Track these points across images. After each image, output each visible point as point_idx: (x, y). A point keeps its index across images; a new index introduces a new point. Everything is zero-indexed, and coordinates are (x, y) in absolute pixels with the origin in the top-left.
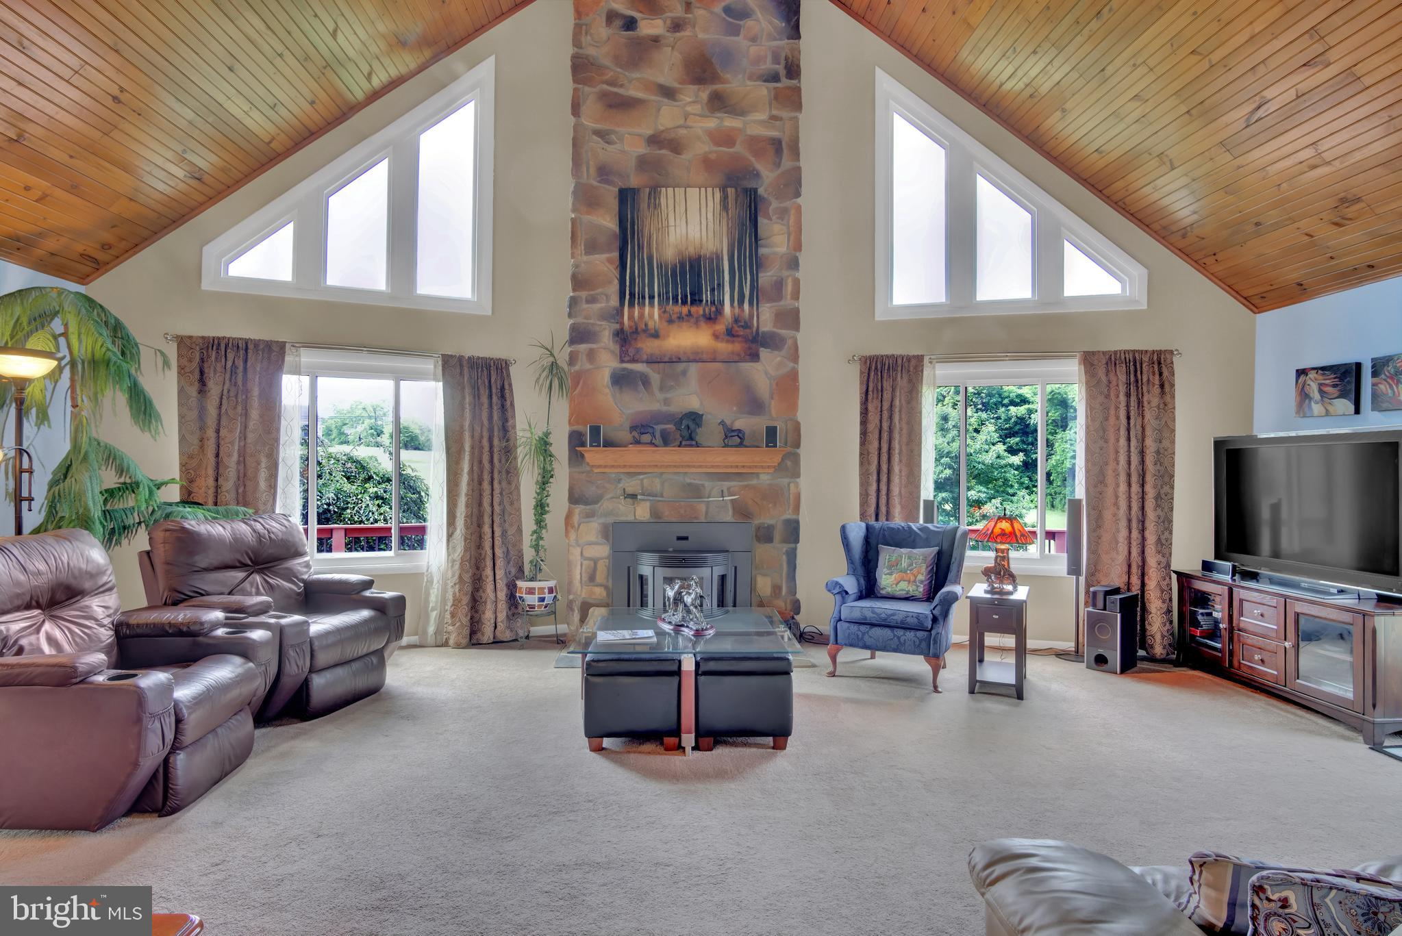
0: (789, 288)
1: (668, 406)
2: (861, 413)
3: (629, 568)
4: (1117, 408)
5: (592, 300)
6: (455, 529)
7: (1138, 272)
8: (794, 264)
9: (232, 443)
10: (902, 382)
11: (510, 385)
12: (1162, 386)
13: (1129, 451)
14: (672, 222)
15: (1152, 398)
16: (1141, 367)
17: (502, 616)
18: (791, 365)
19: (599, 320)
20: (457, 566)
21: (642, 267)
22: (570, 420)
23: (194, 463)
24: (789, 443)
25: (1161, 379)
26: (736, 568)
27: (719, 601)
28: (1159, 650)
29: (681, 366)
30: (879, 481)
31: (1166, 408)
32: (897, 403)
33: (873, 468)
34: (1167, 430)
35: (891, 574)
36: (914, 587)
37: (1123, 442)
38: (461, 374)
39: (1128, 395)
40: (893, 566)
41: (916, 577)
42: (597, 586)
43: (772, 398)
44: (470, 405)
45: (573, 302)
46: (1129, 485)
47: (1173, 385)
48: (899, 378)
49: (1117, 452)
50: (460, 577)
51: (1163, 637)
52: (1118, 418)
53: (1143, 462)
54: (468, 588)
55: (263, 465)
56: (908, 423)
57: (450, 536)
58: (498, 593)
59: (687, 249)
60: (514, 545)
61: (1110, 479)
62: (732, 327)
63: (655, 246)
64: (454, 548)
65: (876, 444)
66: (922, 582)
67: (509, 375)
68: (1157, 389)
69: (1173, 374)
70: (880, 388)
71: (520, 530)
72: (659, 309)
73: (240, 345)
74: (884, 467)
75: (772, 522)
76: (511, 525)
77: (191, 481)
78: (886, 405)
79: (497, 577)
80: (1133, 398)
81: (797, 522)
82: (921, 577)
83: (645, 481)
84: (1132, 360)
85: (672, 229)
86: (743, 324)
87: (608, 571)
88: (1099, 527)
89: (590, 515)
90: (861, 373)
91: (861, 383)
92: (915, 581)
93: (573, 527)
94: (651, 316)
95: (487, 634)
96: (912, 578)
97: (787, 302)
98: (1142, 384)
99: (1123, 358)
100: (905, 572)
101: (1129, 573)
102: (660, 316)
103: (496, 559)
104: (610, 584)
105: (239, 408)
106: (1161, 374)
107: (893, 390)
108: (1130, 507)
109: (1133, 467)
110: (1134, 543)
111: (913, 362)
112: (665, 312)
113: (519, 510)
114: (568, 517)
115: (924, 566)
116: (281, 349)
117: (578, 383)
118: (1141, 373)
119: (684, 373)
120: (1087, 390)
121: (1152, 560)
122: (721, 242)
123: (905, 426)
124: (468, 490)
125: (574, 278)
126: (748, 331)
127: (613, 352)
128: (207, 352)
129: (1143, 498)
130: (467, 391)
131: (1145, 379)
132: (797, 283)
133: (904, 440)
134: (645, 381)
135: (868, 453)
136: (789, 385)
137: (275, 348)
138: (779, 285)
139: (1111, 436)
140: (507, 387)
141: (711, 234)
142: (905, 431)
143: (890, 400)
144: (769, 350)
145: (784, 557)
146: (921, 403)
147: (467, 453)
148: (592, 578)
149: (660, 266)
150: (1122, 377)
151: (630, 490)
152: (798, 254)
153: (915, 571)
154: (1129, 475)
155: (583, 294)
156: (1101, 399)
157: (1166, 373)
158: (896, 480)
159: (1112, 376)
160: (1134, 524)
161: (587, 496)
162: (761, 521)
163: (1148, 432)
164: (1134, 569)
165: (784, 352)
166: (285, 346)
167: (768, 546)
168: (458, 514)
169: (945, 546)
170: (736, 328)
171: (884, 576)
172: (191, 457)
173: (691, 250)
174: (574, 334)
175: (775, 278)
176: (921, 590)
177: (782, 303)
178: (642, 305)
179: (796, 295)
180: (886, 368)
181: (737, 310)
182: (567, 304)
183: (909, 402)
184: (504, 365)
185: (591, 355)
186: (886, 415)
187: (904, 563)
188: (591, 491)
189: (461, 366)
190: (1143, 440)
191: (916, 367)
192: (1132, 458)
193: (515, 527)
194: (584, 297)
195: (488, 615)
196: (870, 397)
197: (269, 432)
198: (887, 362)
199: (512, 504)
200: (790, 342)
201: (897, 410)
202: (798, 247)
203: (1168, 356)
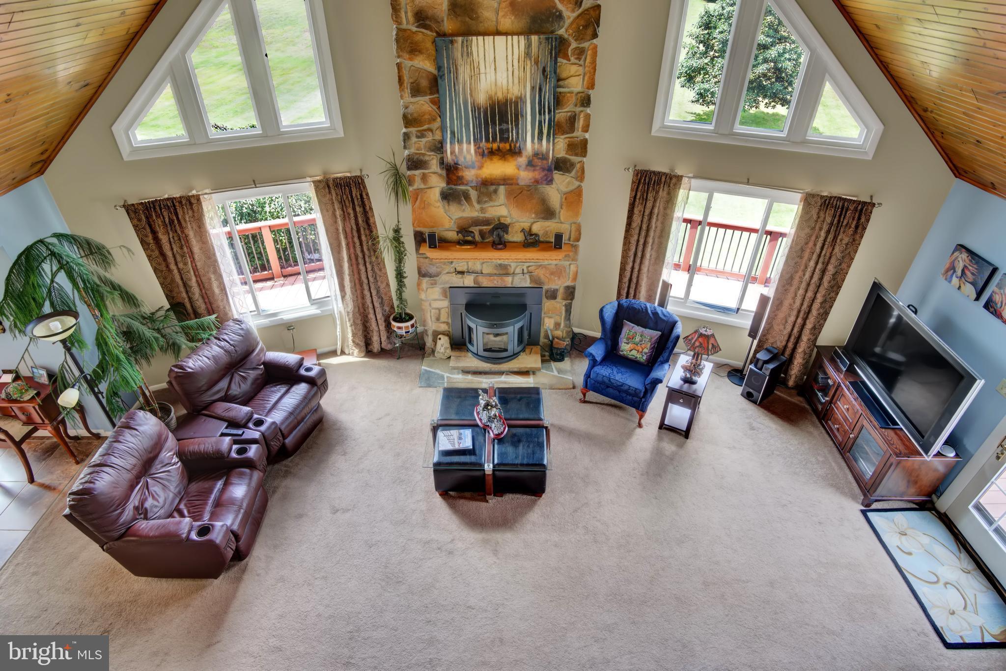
0: (580, 123)
1: (484, 213)
2: (629, 211)
3: (461, 313)
4: (817, 237)
5: (421, 135)
6: (346, 294)
7: (877, 127)
8: (586, 101)
9: (188, 272)
10: (663, 194)
11: (367, 195)
12: (857, 227)
13: (814, 270)
14: (482, 70)
15: (844, 238)
16: (846, 213)
17: (384, 338)
18: (577, 183)
19: (428, 151)
20: (351, 315)
21: (459, 111)
22: (413, 224)
23: (169, 280)
24: (571, 239)
25: (858, 223)
26: (531, 314)
27: (518, 340)
28: (791, 383)
29: (492, 188)
30: (634, 262)
31: (854, 243)
32: (656, 211)
33: (631, 253)
34: (848, 257)
35: (628, 343)
36: (641, 356)
37: (812, 264)
38: (330, 192)
39: (828, 232)
40: (630, 339)
41: (643, 349)
42: (441, 323)
43: (562, 208)
44: (340, 216)
45: (406, 137)
46: (806, 291)
47: (864, 229)
48: (661, 190)
49: (806, 267)
50: (354, 322)
51: (796, 377)
52: (815, 245)
53: (821, 279)
54: (360, 327)
55: (213, 279)
56: (663, 223)
57: (343, 297)
58: (380, 327)
59: (496, 94)
60: (386, 294)
61: (796, 282)
62: (533, 159)
63: (469, 92)
64: (347, 305)
65: (636, 237)
66: (646, 353)
67: (365, 187)
68: (851, 231)
69: (868, 220)
70: (645, 197)
71: (388, 285)
72: (475, 146)
73: (169, 205)
74: (639, 254)
75: (557, 287)
76: (382, 282)
77: (171, 291)
78: (647, 212)
79: (378, 318)
80: (831, 237)
81: (574, 288)
82: (646, 350)
83: (469, 263)
84: (840, 207)
85: (483, 76)
86: (541, 156)
87: (448, 315)
88: (778, 309)
89: (434, 284)
90: (633, 182)
91: (632, 190)
92: (641, 352)
93: (423, 290)
94: (468, 151)
95: (376, 347)
96: (641, 350)
97: (578, 134)
98: (842, 226)
99: (835, 204)
100: (637, 345)
101: (788, 341)
102: (476, 152)
103: (376, 308)
104: (450, 321)
105: (185, 249)
106: (859, 219)
107: (655, 201)
108: (802, 304)
109: (813, 281)
110: (797, 326)
111: (674, 180)
112: (479, 148)
113: (386, 273)
114: (419, 285)
115: (650, 344)
116: (198, 200)
117: (417, 199)
118: (844, 218)
119: (495, 191)
120: (799, 222)
121: (805, 338)
122: (525, 87)
123: (659, 224)
124: (349, 272)
125: (405, 117)
126: (545, 162)
127: (440, 175)
128: (148, 211)
129: (813, 301)
130: (337, 205)
131: (845, 223)
132: (588, 117)
133: (657, 234)
134: (467, 197)
135: (630, 243)
136: (574, 198)
137: (193, 201)
138: (572, 120)
139: (806, 255)
140: (365, 197)
141: (516, 81)
142: (659, 228)
143: (651, 208)
144: (561, 173)
145: (564, 308)
146: (674, 211)
147: (344, 249)
148: (438, 319)
149: (474, 111)
150: (829, 220)
151: (459, 269)
152: (591, 92)
153: (643, 346)
154: (808, 285)
155: (413, 130)
156: (807, 230)
157: (863, 220)
158: (646, 262)
159: (822, 214)
160: (801, 315)
161: (430, 272)
162: (549, 287)
163: (833, 260)
164: (792, 339)
165: (573, 173)
166: (199, 198)
167: (553, 302)
168: (346, 285)
169: (666, 332)
170: (536, 160)
171: (623, 344)
172: (165, 278)
173: (500, 96)
174: (410, 163)
175: (569, 114)
176: (644, 358)
177: (574, 135)
178: (460, 142)
179: (586, 129)
180: (652, 183)
181: (536, 146)
182: (401, 138)
183: (665, 209)
184: (360, 181)
185: (424, 178)
186: (646, 218)
187: (638, 339)
188: (433, 270)
189: (329, 187)
190: (827, 265)
191: (675, 185)
192: (815, 276)
193: (385, 284)
194: (414, 133)
195: (375, 338)
196: (637, 203)
197: (209, 258)
198: (653, 180)
199: (380, 270)
200: (578, 166)
201: (655, 217)
202: (592, 86)
203: (870, 208)
